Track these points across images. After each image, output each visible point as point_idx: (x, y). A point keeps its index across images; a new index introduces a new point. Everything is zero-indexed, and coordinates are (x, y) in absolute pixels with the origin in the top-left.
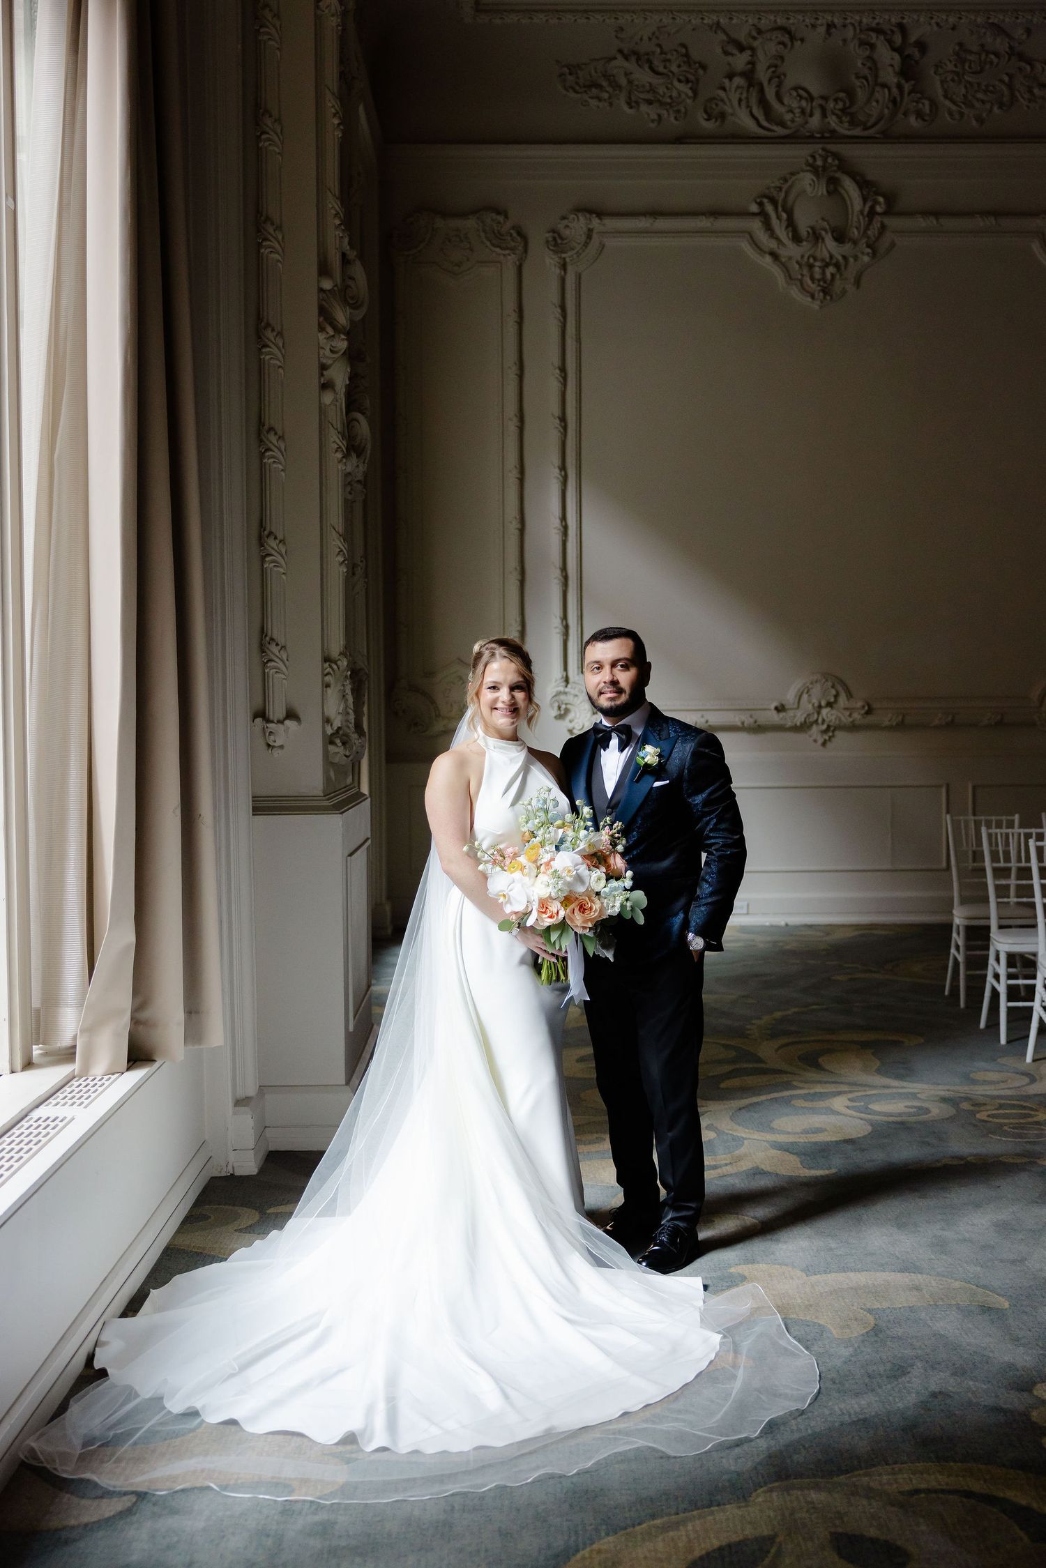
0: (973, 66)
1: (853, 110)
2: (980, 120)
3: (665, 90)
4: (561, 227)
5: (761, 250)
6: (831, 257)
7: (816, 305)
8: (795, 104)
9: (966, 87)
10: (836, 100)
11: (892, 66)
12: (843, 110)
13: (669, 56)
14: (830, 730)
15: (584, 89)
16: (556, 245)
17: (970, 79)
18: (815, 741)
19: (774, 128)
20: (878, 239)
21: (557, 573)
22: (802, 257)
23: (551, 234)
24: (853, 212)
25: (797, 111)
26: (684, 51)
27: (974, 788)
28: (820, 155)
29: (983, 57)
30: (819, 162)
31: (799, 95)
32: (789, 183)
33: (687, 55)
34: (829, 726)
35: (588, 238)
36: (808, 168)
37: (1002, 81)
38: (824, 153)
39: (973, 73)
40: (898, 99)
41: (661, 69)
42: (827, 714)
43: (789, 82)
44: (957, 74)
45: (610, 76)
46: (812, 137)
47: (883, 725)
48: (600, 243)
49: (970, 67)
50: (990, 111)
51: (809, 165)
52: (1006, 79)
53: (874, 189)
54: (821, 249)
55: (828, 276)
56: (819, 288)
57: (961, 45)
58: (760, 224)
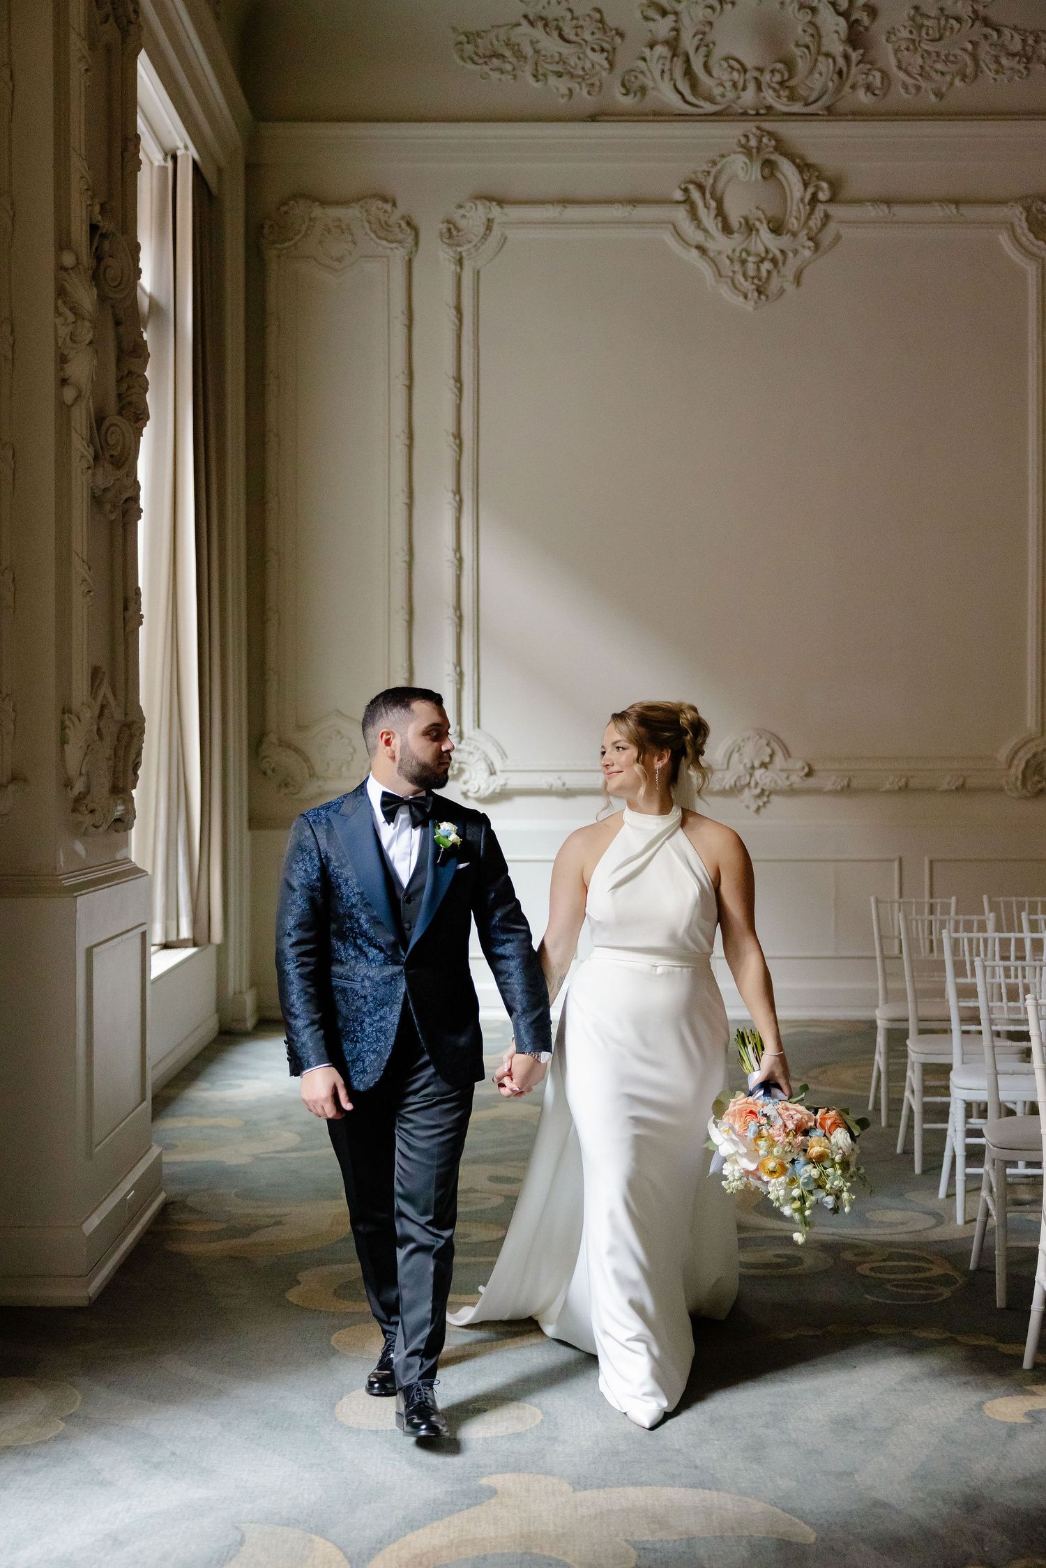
0: (931, 32)
1: (792, 83)
2: (939, 95)
3: (577, 60)
4: (456, 217)
5: (687, 243)
6: (767, 251)
7: (749, 306)
8: (725, 77)
9: (922, 57)
10: (772, 72)
11: (837, 32)
12: (781, 83)
13: (581, 22)
14: (765, 794)
15: (481, 61)
16: (451, 236)
17: (925, 47)
18: (748, 807)
19: (702, 103)
20: (820, 230)
21: (449, 612)
22: (734, 251)
23: (445, 225)
24: (792, 199)
25: (728, 85)
26: (598, 16)
27: (931, 862)
28: (754, 134)
29: (943, 22)
30: (753, 143)
31: (732, 68)
32: (719, 166)
33: (601, 21)
34: (763, 790)
35: (487, 229)
36: (741, 150)
37: (965, 50)
38: (758, 132)
39: (932, 41)
40: (845, 69)
41: (572, 37)
42: (761, 776)
43: (718, 53)
44: (914, 41)
45: (513, 45)
46: (745, 114)
47: (827, 789)
48: (502, 235)
49: (927, 34)
50: (951, 84)
51: (743, 146)
52: (970, 47)
53: (816, 174)
54: (756, 241)
55: (764, 274)
56: (753, 287)
57: (916, 8)
58: (685, 213)
